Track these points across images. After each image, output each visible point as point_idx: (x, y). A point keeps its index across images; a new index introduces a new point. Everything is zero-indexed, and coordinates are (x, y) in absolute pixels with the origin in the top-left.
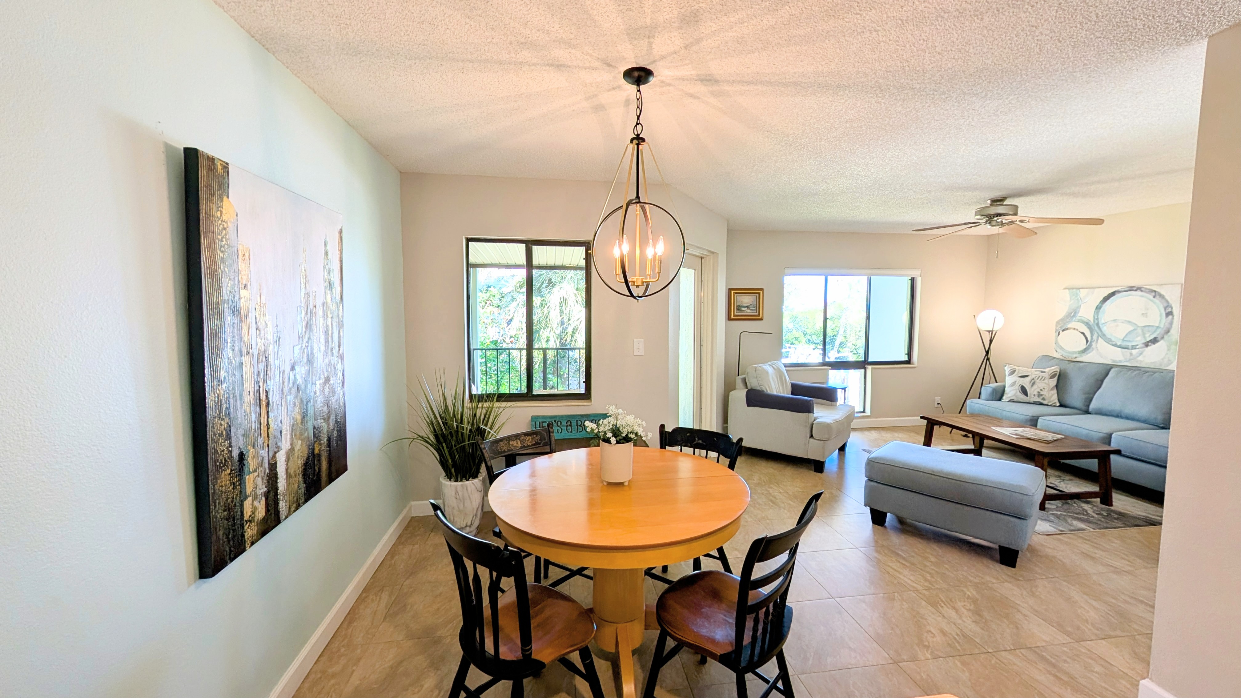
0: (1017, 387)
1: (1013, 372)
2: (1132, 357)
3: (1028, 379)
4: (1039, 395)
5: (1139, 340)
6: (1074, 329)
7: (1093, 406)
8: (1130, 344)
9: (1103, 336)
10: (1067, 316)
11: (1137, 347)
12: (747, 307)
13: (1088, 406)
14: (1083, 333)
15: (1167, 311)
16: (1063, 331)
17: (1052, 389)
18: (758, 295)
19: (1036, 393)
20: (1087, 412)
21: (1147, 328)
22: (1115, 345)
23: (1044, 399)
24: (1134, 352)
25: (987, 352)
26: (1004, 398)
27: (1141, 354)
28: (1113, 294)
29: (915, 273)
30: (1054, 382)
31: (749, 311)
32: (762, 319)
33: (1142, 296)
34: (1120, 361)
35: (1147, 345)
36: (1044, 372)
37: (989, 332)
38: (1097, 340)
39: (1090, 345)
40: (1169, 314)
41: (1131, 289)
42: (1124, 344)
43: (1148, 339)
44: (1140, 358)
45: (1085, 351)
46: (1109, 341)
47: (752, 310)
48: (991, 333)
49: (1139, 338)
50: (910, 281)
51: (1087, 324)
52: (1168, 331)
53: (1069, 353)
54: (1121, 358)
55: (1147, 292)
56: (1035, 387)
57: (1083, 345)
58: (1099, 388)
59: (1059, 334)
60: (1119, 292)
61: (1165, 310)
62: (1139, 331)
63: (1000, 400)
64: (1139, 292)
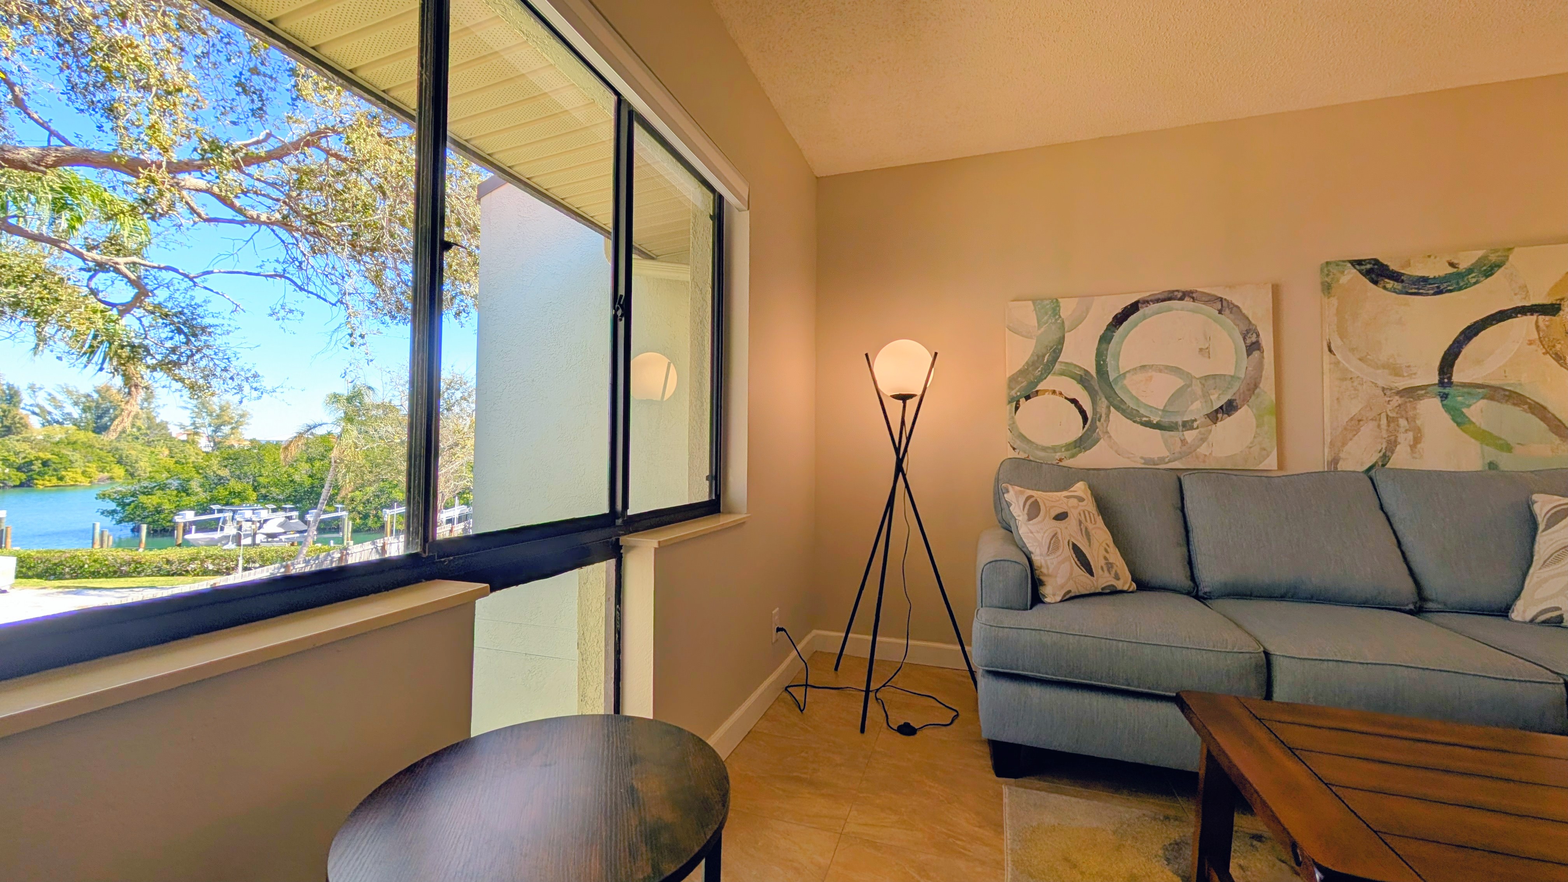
2: (1184, 448)
4: (1108, 566)
5: (1197, 409)
6: (1054, 392)
7: (1205, 578)
8: (1179, 420)
10: (1033, 363)
11: (1195, 425)
14: (1074, 401)
15: (1249, 341)
16: (1028, 397)
17: (1116, 550)
19: (1101, 562)
20: (1203, 596)
21: (1211, 382)
22: (1149, 424)
23: (1115, 577)
24: (1190, 436)
25: (901, 458)
27: (1203, 440)
28: (1133, 308)
30: (1102, 525)
33: (1193, 311)
34: (1162, 460)
35: (1213, 418)
36: (1079, 500)
38: (1108, 415)
39: (1093, 428)
40: (1254, 347)
41: (1170, 297)
42: (1166, 420)
43: (1216, 406)
44: (1203, 450)
45: (1082, 444)
46: (1131, 415)
49: (1197, 405)
51: (1083, 380)
52: (1253, 386)
53: (1044, 449)
54: (1164, 453)
55: (1206, 302)
56: (1091, 543)
57: (1075, 428)
59: (1017, 408)
60: (1146, 302)
61: (1244, 339)
62: (1197, 388)
63: (1037, 599)
64: (1187, 303)
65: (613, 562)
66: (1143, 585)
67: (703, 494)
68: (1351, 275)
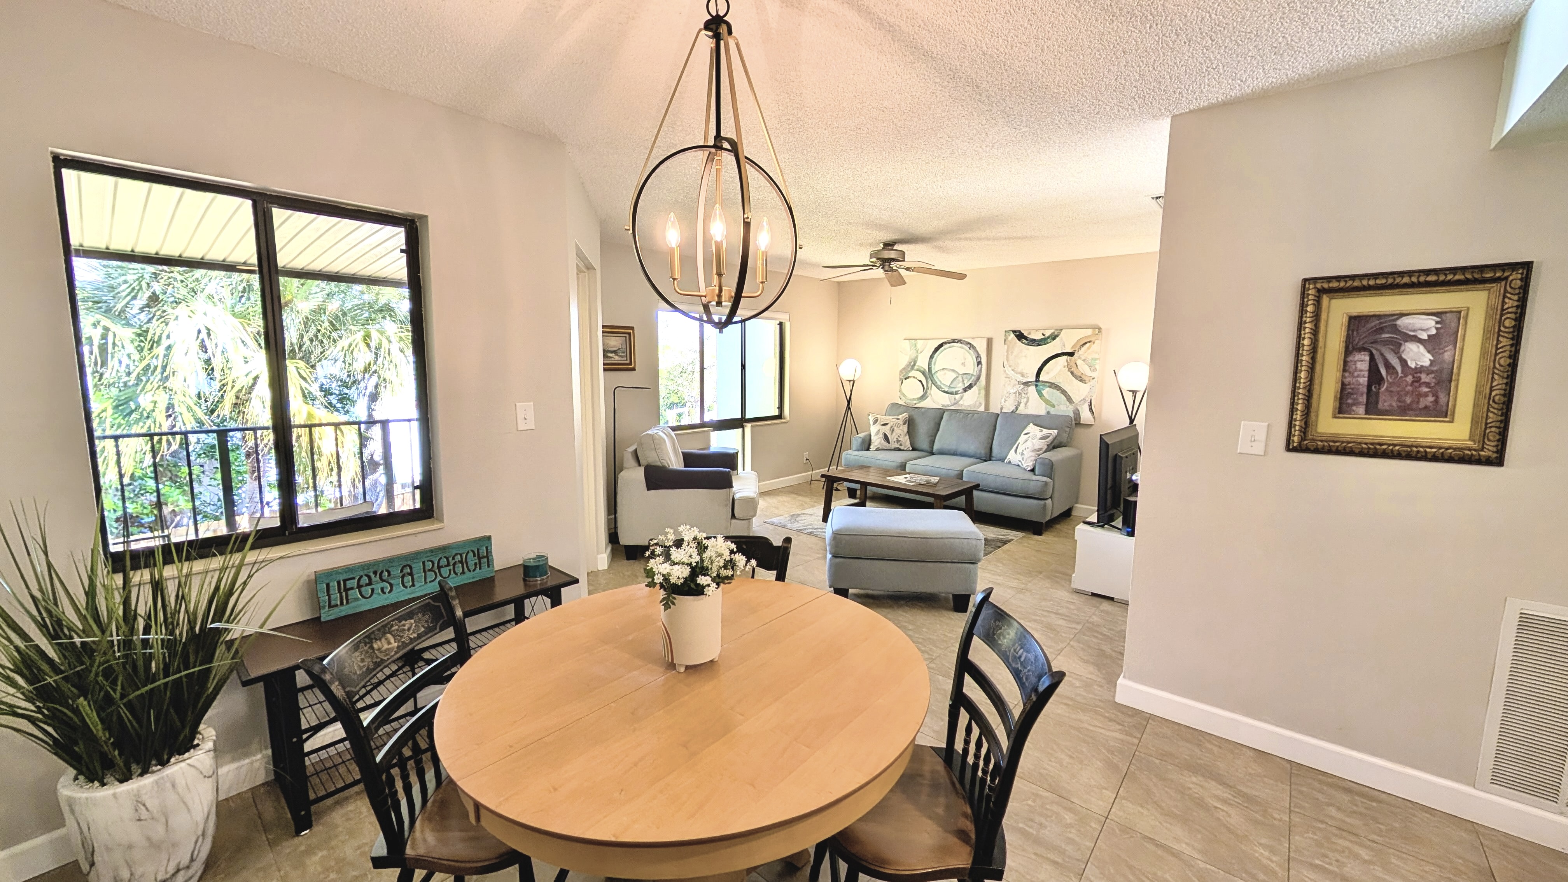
0: (881, 435)
1: (876, 421)
2: (956, 402)
3: (888, 427)
4: (898, 441)
5: (960, 387)
6: (914, 377)
7: (936, 447)
8: (954, 390)
9: (934, 383)
10: (908, 366)
11: (959, 393)
12: (614, 352)
13: (933, 448)
14: (920, 381)
16: (906, 379)
17: (906, 435)
18: (627, 336)
19: (895, 440)
20: (932, 454)
21: (965, 376)
22: (944, 392)
23: (901, 445)
24: (957, 396)
25: (849, 402)
26: (871, 447)
27: (962, 398)
28: (941, 346)
29: (784, 317)
30: (905, 428)
31: (617, 358)
32: (634, 369)
33: (962, 348)
34: (949, 406)
35: (965, 390)
36: (898, 419)
37: (850, 381)
38: (931, 387)
39: (926, 392)
40: (979, 363)
42: (950, 390)
43: (966, 385)
44: (961, 402)
45: (923, 397)
46: (938, 388)
47: (621, 356)
48: (852, 382)
49: (960, 385)
50: (778, 326)
51: (923, 373)
52: (978, 378)
53: (912, 400)
54: (948, 403)
55: (965, 344)
56: (894, 434)
57: (920, 392)
58: (938, 430)
59: (902, 383)
60: (946, 343)
61: (977, 360)
62: (960, 378)
63: (868, 449)
64: (959, 345)
65: (741, 430)
66: (914, 449)
67: (776, 413)
68: (1012, 335)
